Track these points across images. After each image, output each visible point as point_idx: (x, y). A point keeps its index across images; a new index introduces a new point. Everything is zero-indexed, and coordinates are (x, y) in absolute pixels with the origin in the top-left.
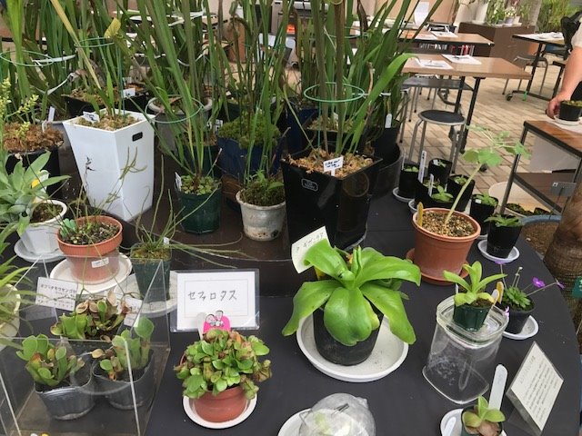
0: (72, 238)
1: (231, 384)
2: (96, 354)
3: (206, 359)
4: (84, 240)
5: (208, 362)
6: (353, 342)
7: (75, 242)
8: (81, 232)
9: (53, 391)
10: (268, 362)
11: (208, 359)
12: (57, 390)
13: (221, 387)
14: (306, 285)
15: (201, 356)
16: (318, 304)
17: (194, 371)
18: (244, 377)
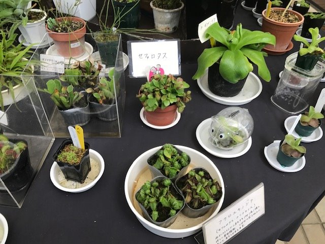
0: (57, 29)
1: (172, 102)
2: (89, 91)
3: (156, 89)
4: (65, 30)
5: (157, 91)
6: (236, 81)
7: (59, 31)
8: (61, 25)
9: (69, 110)
10: (189, 92)
11: (158, 89)
12: (71, 110)
13: (167, 104)
14: (206, 50)
15: (153, 88)
16: (215, 60)
17: (150, 96)
18: (179, 99)
